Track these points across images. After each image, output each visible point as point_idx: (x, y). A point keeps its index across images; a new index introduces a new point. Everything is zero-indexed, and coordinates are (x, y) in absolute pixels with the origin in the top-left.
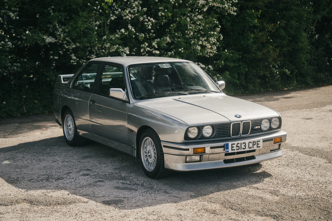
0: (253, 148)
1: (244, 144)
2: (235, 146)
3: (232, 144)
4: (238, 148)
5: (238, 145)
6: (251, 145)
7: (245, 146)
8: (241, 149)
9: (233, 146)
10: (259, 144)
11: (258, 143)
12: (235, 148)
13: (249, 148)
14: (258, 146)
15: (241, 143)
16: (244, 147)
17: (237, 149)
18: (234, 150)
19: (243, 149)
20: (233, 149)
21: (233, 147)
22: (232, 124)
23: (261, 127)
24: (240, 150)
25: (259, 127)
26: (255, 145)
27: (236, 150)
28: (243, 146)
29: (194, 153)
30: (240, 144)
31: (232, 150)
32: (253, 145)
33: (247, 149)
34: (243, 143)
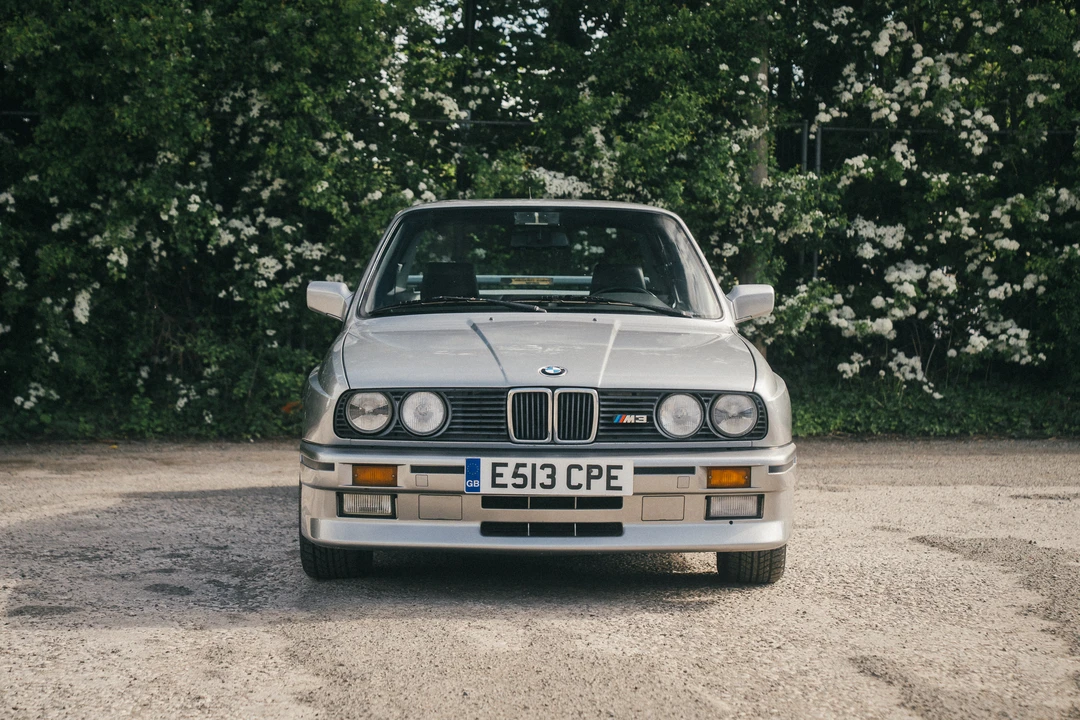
0: (589, 487)
1: (549, 471)
2: (508, 472)
3: (495, 465)
4: (520, 481)
5: (521, 471)
6: (579, 477)
7: (552, 476)
8: (533, 486)
9: (499, 470)
10: (616, 478)
11: (614, 472)
12: (507, 478)
13: (570, 486)
14: (613, 483)
15: (534, 466)
16: (548, 482)
17: (515, 485)
18: (505, 486)
19: (543, 486)
20: (499, 480)
21: (501, 475)
22: (511, 393)
23: (650, 419)
24: (528, 491)
25: (644, 419)
26: (598, 477)
27: (510, 486)
28: (542, 476)
29: (355, 482)
30: (529, 467)
31: (494, 485)
32: (590, 478)
33: (561, 490)
34: (543, 467)
